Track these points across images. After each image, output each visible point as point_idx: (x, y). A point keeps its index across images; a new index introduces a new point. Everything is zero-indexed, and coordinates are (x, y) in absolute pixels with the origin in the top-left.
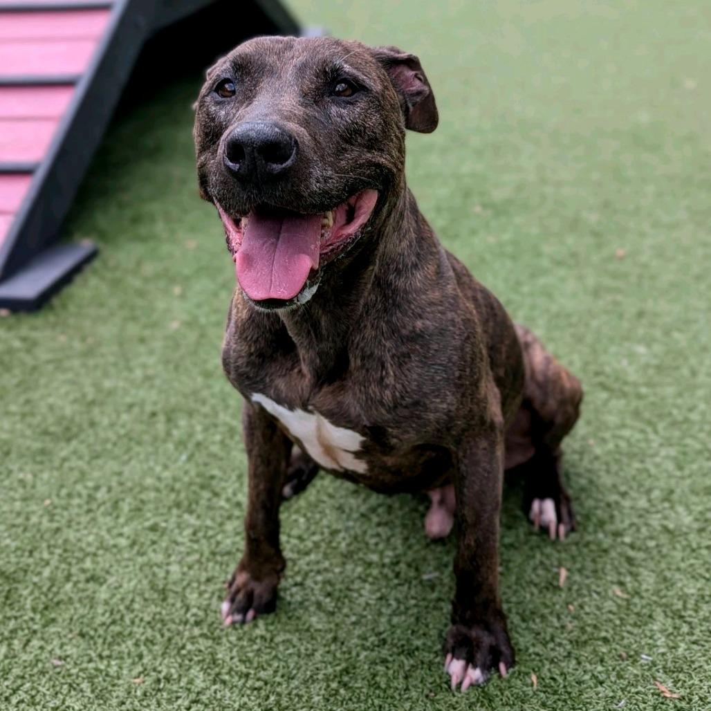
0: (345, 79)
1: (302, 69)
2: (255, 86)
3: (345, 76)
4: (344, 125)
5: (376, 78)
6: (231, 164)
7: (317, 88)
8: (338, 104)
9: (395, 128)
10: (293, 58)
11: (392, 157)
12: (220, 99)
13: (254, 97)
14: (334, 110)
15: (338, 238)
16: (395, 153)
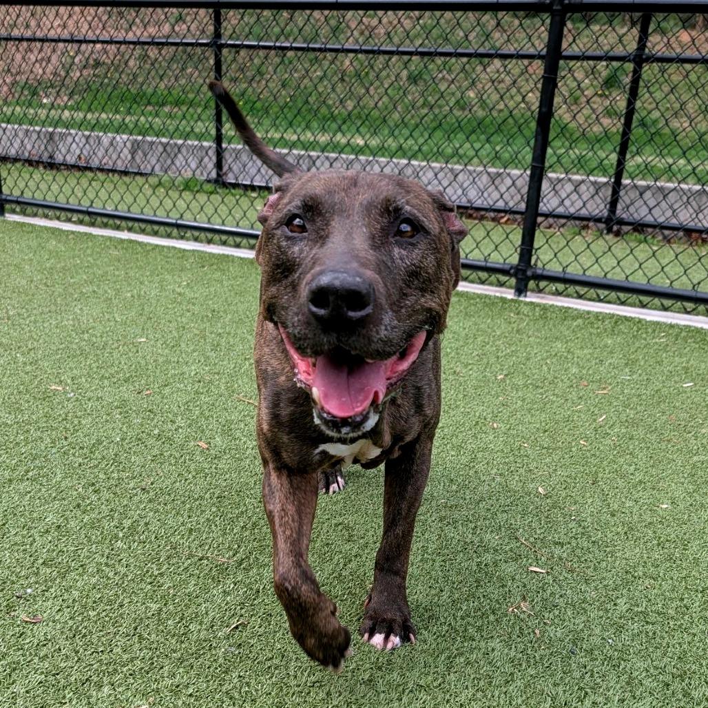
0: (408, 218)
1: (368, 208)
2: (327, 225)
3: (408, 216)
4: (405, 268)
5: (433, 219)
6: (314, 309)
7: (382, 229)
8: (400, 246)
9: (446, 271)
10: (358, 194)
11: (440, 299)
12: (290, 234)
13: (327, 236)
14: (396, 251)
15: (395, 373)
16: (443, 297)
